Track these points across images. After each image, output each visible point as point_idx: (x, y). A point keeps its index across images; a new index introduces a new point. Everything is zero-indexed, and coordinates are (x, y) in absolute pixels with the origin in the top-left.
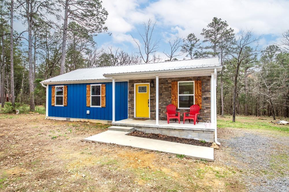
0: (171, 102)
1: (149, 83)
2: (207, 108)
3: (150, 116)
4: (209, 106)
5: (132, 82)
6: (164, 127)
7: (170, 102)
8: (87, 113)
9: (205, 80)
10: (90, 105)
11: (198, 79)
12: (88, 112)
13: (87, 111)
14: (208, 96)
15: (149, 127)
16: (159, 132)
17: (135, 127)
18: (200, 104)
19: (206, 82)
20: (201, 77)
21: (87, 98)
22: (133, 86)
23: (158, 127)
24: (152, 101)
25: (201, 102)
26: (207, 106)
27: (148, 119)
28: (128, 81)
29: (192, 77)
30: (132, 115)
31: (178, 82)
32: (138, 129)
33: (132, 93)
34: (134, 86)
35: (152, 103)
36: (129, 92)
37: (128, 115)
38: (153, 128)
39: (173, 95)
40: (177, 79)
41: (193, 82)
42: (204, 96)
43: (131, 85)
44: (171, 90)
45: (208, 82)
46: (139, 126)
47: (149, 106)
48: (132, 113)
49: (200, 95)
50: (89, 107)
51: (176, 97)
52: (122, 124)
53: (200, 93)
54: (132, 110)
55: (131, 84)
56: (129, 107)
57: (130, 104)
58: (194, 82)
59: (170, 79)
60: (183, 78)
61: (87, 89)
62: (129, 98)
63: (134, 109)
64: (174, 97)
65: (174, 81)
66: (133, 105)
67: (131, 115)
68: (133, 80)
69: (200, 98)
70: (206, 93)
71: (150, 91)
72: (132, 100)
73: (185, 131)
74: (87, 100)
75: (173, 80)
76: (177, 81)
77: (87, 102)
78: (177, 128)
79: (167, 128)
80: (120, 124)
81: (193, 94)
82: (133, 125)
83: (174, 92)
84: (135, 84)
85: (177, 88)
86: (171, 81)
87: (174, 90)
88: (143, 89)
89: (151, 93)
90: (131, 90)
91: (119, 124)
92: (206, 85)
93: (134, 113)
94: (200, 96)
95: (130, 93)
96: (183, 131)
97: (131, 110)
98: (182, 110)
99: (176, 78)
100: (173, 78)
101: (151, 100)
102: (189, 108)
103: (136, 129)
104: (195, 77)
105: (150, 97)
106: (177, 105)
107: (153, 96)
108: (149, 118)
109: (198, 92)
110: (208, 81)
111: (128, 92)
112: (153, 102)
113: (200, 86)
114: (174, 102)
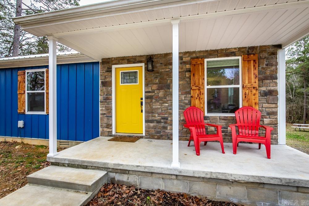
0: (190, 102)
1: (143, 65)
2: (269, 114)
3: (146, 131)
4: (274, 110)
5: (108, 62)
6: (199, 172)
7: (187, 101)
8: (19, 126)
9: (265, 55)
10: (24, 110)
11: (250, 53)
12: (21, 124)
13: (19, 122)
14: (272, 88)
15: (152, 173)
16: (181, 187)
17: (111, 170)
18: (254, 106)
19: (267, 58)
20: (257, 47)
21: (19, 96)
22: (109, 70)
23: (178, 174)
24: (149, 100)
25: (257, 101)
26: (270, 110)
27: (142, 137)
28: (100, 61)
29: (235, 48)
30: (108, 130)
31: (206, 60)
32: (118, 177)
33: (107, 84)
34: (111, 71)
35: (150, 105)
36: (102, 82)
37: (100, 129)
38: (164, 176)
39: (194, 88)
40: (202, 54)
41: (238, 60)
42: (264, 89)
43: (106, 69)
44: (190, 78)
45: (272, 58)
46: (121, 168)
47: (142, 111)
48: (108, 125)
49: (256, 85)
50: (24, 114)
51: (202, 90)
52: (73, 161)
53: (255, 83)
54: (108, 119)
55: (107, 66)
56: (102, 114)
57: (103, 107)
58: (240, 58)
59: (187, 55)
60: (217, 51)
61: (19, 78)
62: (102, 94)
63: (111, 117)
64: (197, 91)
65: (197, 58)
66: (109, 110)
67: (105, 129)
68: (109, 59)
69: (254, 91)
70: (268, 81)
71: (146, 79)
72: (108, 99)
73: (266, 186)
74: (18, 100)
75: (194, 55)
76: (203, 58)
77: (19, 104)
78: (240, 179)
79: (208, 176)
80: (69, 160)
81: (238, 84)
82: (105, 164)
83: (197, 81)
84: (114, 67)
85: (204, 71)
86: (189, 58)
87: (196, 76)
88: (129, 77)
89: (147, 85)
90: (105, 78)
91: (65, 160)
92: (267, 65)
93: (111, 125)
94: (254, 88)
95: (104, 84)
96: (262, 186)
97: (105, 120)
98: (215, 118)
99: (200, 52)
100: (194, 52)
101: (147, 98)
102: (233, 115)
103: (112, 175)
104: (243, 48)
105: (146, 92)
106: (203, 108)
107: (150, 90)
108: (144, 135)
109: (249, 78)
110: (272, 56)
111: (100, 83)
112: (151, 101)
113: (254, 66)
114: (197, 102)
